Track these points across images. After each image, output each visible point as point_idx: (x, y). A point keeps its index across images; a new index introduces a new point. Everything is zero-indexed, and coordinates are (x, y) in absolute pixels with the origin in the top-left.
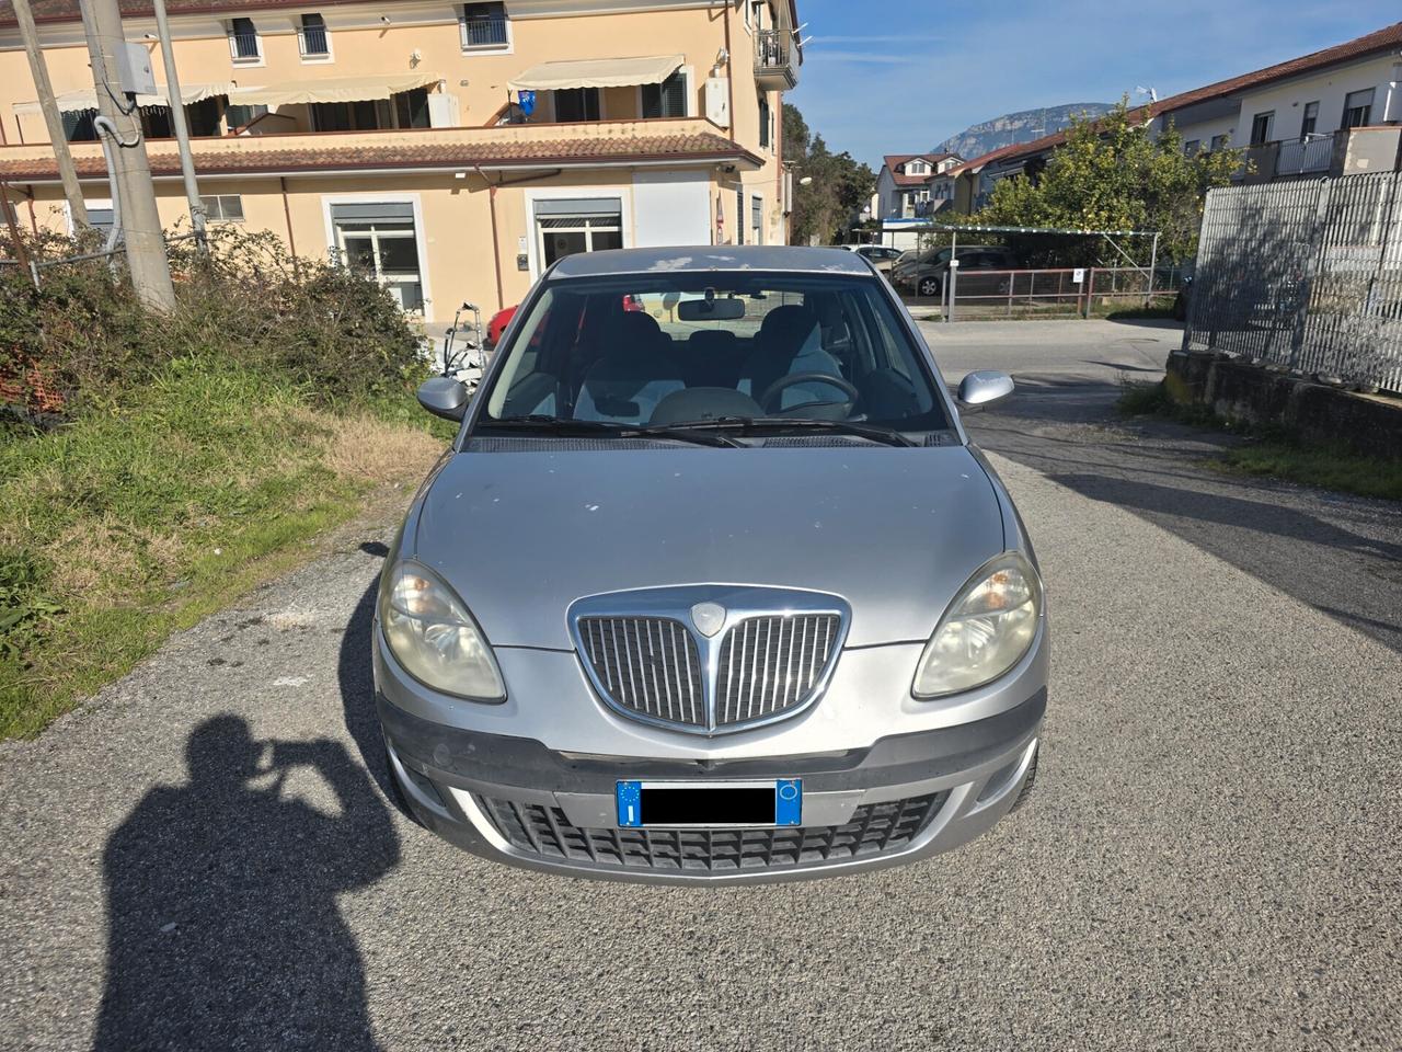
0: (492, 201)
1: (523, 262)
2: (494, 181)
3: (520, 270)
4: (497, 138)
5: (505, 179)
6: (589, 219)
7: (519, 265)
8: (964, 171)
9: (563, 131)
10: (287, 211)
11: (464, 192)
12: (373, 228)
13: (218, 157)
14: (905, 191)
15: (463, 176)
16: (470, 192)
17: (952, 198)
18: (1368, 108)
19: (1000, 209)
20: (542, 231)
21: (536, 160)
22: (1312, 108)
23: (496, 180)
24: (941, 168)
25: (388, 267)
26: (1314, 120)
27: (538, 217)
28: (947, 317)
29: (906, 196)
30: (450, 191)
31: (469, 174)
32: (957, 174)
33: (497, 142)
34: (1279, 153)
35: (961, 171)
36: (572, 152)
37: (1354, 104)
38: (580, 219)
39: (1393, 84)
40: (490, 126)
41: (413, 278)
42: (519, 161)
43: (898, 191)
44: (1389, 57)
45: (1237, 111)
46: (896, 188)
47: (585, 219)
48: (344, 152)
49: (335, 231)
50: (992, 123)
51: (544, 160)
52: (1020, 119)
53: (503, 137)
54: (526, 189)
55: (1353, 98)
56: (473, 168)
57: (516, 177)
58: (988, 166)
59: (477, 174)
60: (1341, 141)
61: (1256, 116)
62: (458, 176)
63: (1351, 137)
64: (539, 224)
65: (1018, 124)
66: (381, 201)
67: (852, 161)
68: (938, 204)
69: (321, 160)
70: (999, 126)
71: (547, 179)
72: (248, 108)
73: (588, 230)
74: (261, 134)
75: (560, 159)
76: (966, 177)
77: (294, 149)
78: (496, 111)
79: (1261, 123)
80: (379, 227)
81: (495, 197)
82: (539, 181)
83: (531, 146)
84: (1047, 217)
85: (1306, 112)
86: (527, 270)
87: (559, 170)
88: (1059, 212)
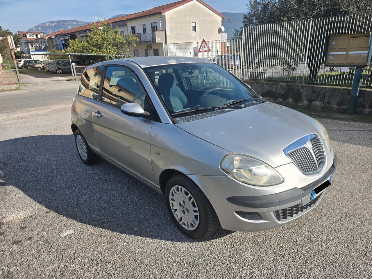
8: (49, 37)
14: (29, 43)
17: (47, 45)
18: (156, 27)
19: (74, 49)
22: (144, 26)
24: (39, 36)
26: (145, 29)
28: (75, 79)
29: (30, 45)
32: (47, 38)
34: (140, 36)
35: (48, 37)
37: (153, 26)
39: (161, 22)
43: (26, 43)
44: (158, 15)
45: (126, 25)
46: (25, 42)
50: (45, 23)
52: (53, 23)
55: (152, 24)
58: (56, 36)
60: (154, 34)
61: (131, 27)
63: (156, 33)
65: (53, 24)
67: (11, 33)
68: (43, 47)
70: (47, 24)
76: (50, 39)
79: (133, 29)
84: (93, 51)
85: (143, 27)
88: (96, 50)
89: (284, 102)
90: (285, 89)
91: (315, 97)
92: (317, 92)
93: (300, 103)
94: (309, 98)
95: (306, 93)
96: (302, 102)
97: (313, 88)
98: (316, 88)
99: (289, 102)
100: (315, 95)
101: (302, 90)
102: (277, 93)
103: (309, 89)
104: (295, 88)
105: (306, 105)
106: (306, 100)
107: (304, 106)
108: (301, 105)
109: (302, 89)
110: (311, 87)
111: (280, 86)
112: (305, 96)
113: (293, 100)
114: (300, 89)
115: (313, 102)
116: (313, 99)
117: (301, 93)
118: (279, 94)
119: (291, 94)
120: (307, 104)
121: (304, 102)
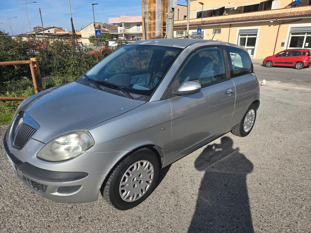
0: (279, 28)
1: (283, 44)
2: (281, 23)
3: (281, 46)
4: (285, 11)
5: (284, 22)
6: (307, 32)
7: (282, 45)
9: (306, 8)
10: (230, 31)
11: (272, 26)
12: (247, 35)
13: (219, 20)
15: (272, 22)
16: (274, 26)
20: (291, 36)
21: (294, 16)
23: (282, 22)
25: (248, 45)
27: (291, 32)
30: (268, 26)
31: (274, 21)
33: (285, 12)
36: (306, 14)
38: (304, 32)
40: (286, 8)
41: (253, 47)
42: (289, 17)
47: (306, 33)
48: (245, 18)
49: (238, 36)
51: (297, 16)
53: (287, 11)
54: (289, 24)
56: (275, 20)
57: (287, 21)
59: (276, 21)
62: (271, 22)
64: (291, 34)
66: (251, 29)
69: (239, 19)
71: (297, 22)
72: (230, 8)
73: (306, 36)
74: (230, 14)
75: (302, 16)
77: (235, 17)
78: (289, 4)
80: (249, 35)
81: (280, 27)
82: (294, 22)
83: (294, 13)
86: (284, 46)
87: (301, 19)
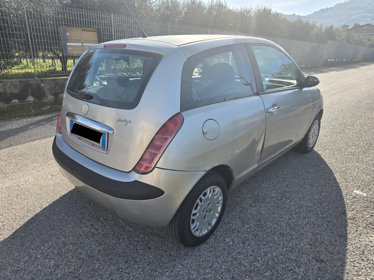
89: (22, 102)
90: (19, 86)
91: (60, 90)
92: (60, 84)
93: (44, 100)
94: (54, 92)
95: (48, 87)
96: (47, 98)
97: (55, 80)
98: (58, 80)
99: (30, 101)
100: (59, 88)
101: (42, 85)
102: (8, 94)
103: (51, 82)
104: (32, 84)
105: (52, 101)
106: (50, 95)
107: (51, 102)
108: (47, 102)
109: (42, 83)
110: (52, 79)
111: (9, 84)
112: (48, 90)
113: (34, 97)
114: (40, 84)
115: (58, 95)
116: (58, 92)
117: (43, 88)
118: (10, 94)
119: (30, 91)
120: (53, 98)
121: (49, 97)
